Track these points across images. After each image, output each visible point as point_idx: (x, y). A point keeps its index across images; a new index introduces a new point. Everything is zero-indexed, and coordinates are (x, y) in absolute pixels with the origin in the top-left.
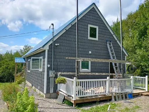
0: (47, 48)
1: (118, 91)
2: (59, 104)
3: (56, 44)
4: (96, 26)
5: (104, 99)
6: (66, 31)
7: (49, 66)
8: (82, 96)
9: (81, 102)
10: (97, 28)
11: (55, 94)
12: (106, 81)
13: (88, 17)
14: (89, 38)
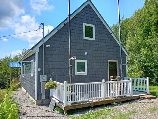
0: (37, 50)
1: (115, 95)
2: (50, 111)
3: (47, 46)
4: (92, 25)
5: (99, 104)
6: (58, 30)
7: (39, 70)
8: (73, 102)
9: (72, 108)
10: (93, 26)
11: (48, 100)
12: (101, 84)
13: (83, 14)
14: (85, 38)
